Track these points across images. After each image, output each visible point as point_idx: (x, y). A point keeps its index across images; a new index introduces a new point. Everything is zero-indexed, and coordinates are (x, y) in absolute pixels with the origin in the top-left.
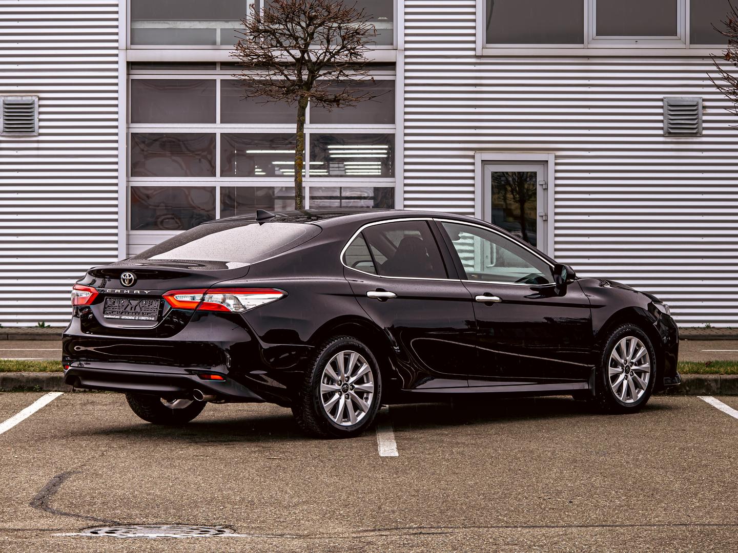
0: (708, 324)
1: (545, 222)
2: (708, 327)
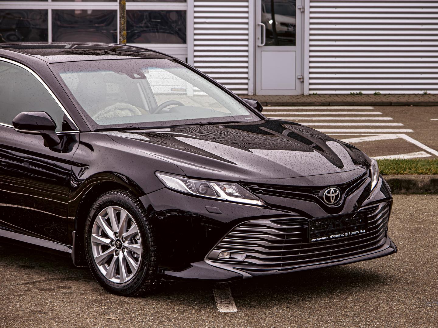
0: (425, 91)
1: (303, 14)
2: (425, 94)
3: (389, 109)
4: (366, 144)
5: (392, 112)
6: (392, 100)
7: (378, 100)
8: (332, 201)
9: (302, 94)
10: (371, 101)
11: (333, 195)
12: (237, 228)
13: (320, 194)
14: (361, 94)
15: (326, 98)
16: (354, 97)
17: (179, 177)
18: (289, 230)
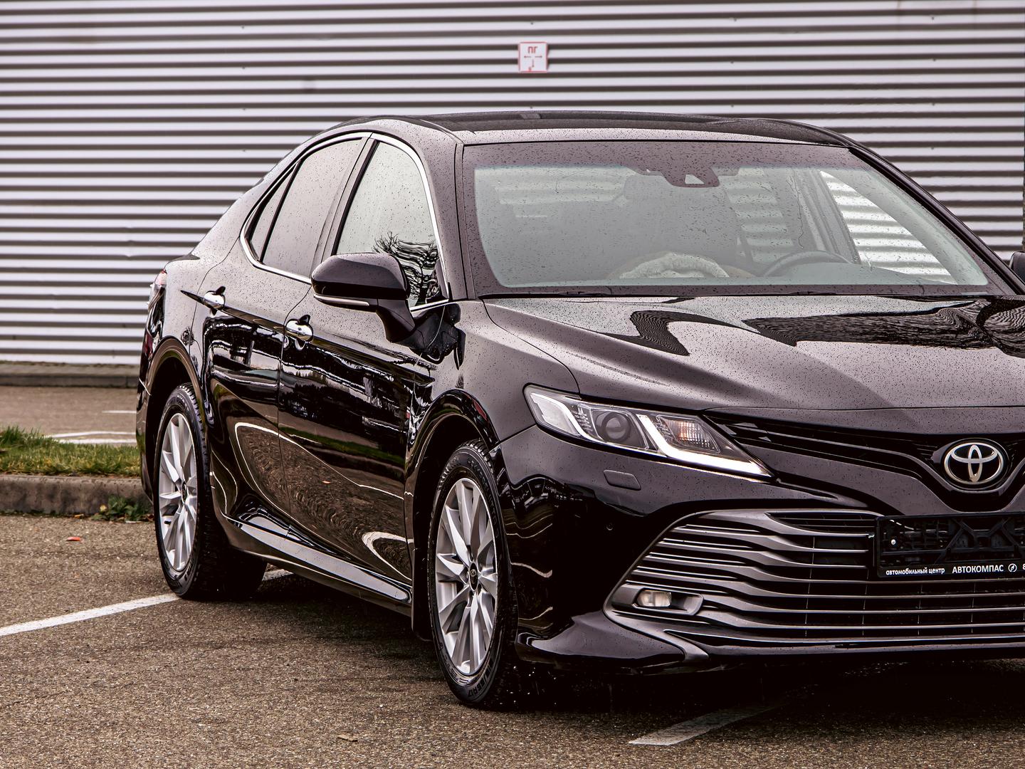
8: (975, 478)
11: (975, 461)
12: (677, 528)
13: (936, 456)
17: (563, 397)
18: (820, 541)
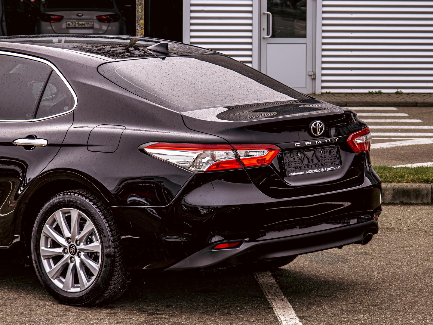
3: (414, 110)
4: (399, 149)
5: (419, 114)
6: (417, 100)
7: (401, 99)
9: (313, 93)
10: (393, 101)
14: (380, 93)
15: (342, 98)
16: (374, 96)
